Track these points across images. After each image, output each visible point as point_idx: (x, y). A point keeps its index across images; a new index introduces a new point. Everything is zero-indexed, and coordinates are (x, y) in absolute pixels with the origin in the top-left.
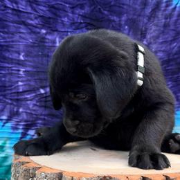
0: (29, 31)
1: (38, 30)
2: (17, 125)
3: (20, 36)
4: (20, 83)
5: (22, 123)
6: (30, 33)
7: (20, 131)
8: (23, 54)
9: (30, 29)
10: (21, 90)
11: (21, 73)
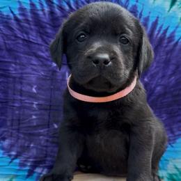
0: (41, 63)
1: (49, 63)
2: (25, 161)
3: (32, 68)
4: (34, 117)
5: (31, 160)
6: (41, 66)
7: (27, 168)
8: (35, 86)
9: (41, 61)
10: (35, 124)
11: (35, 106)
